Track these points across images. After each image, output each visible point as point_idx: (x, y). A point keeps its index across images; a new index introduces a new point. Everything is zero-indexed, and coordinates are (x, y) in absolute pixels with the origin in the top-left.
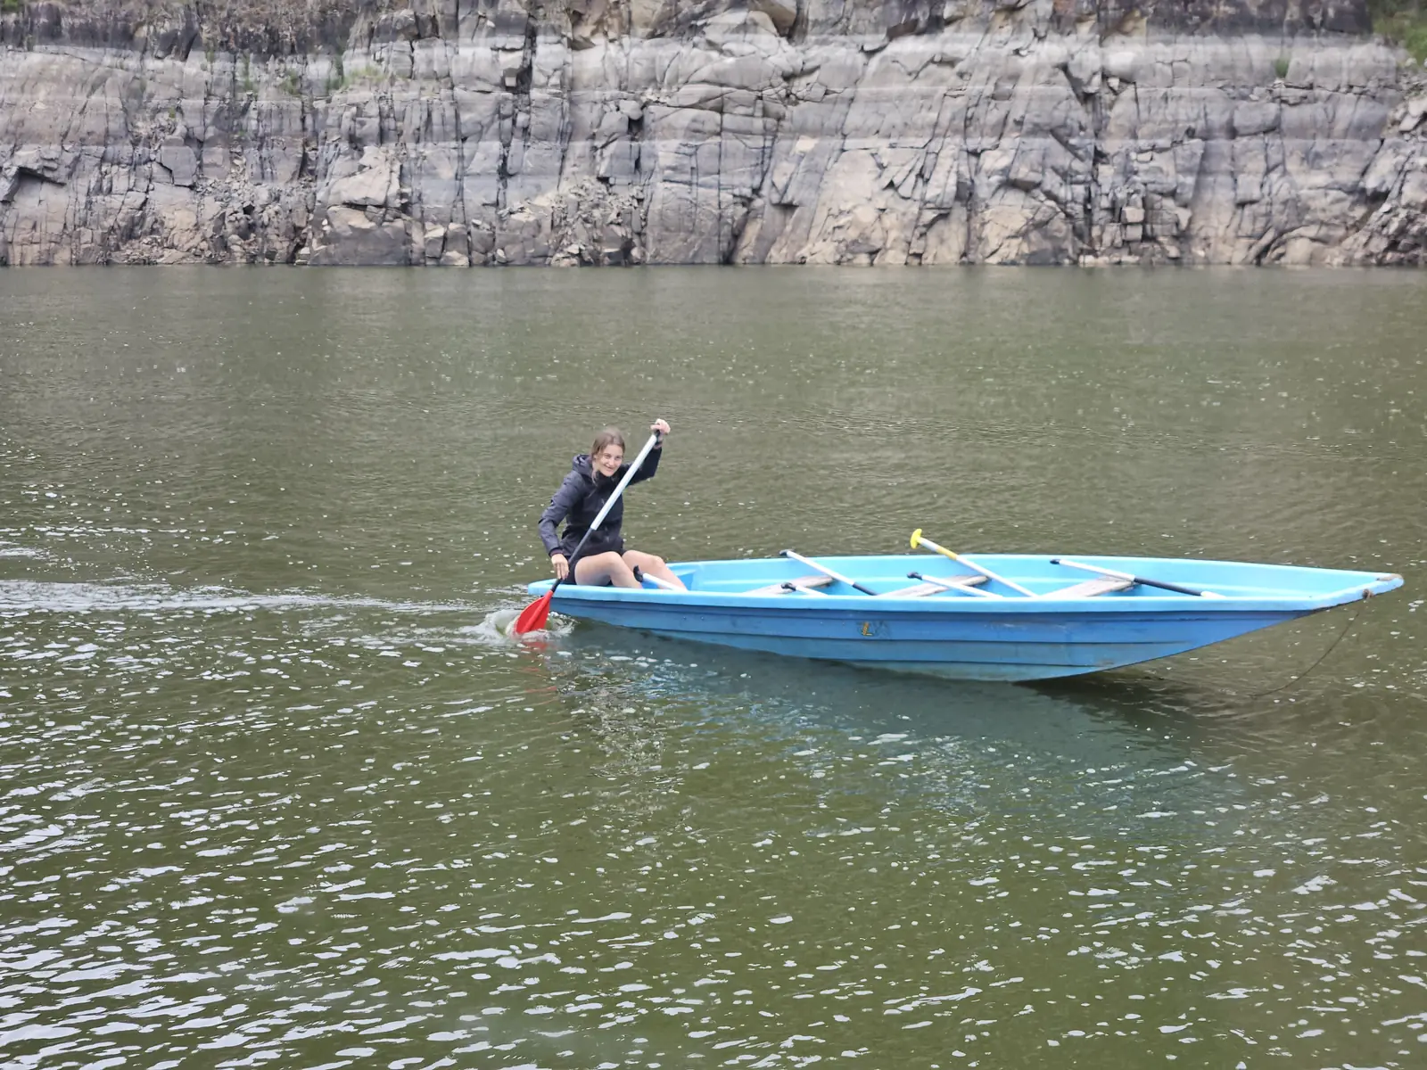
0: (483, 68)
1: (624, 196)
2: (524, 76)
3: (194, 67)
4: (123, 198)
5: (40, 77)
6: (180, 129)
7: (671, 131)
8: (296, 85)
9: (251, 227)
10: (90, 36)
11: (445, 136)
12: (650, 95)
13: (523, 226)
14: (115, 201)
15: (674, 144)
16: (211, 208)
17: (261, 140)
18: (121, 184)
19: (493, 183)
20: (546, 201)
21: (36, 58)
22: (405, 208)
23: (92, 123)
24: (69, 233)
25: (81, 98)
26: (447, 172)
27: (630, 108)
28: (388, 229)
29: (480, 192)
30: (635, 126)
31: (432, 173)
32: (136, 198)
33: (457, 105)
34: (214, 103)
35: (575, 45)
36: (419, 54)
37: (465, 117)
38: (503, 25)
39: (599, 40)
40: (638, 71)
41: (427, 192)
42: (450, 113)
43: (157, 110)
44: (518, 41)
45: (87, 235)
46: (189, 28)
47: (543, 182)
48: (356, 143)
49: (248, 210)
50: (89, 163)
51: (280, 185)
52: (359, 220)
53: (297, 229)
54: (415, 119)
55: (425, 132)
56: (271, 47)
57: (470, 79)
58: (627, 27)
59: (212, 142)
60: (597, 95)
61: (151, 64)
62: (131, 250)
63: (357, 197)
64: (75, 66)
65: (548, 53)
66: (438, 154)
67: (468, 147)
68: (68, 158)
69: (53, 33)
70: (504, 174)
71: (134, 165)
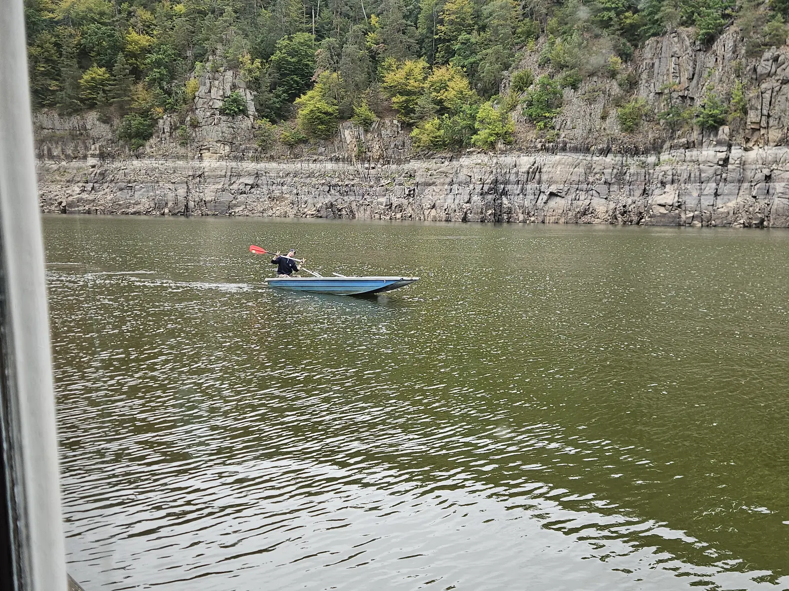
0: (711, 158)
1: (762, 202)
2: (726, 161)
8: (643, 165)
9: (625, 212)
10: (576, 150)
11: (695, 182)
14: (580, 203)
15: (783, 184)
19: (712, 197)
20: (732, 204)
22: (679, 206)
25: (572, 170)
26: (695, 194)
27: (766, 172)
29: (706, 201)
30: (768, 178)
32: (587, 202)
33: (700, 171)
35: (746, 150)
36: (688, 154)
37: (703, 175)
39: (756, 147)
41: (688, 201)
44: (725, 149)
48: (663, 184)
49: (624, 206)
50: (572, 190)
51: (635, 198)
53: (641, 213)
56: (636, 152)
57: (705, 162)
60: (754, 167)
62: (584, 219)
63: (662, 202)
64: (570, 159)
65: (736, 152)
66: (693, 189)
70: (716, 195)
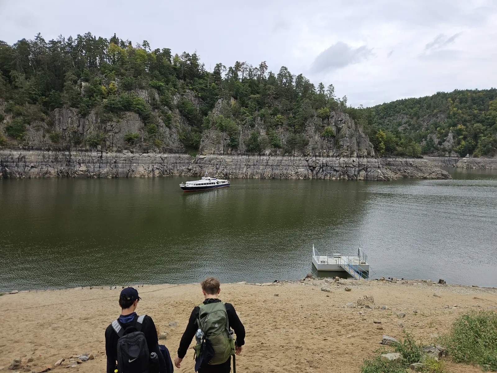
3: (50, 153)
4: (45, 169)
5: (32, 155)
6: (50, 160)
7: (120, 163)
12: (116, 159)
13: (103, 173)
16: (56, 170)
17: (61, 162)
18: (44, 167)
21: (31, 152)
23: (39, 160)
24: (38, 174)
28: (85, 173)
31: (90, 167)
34: (54, 157)
38: (98, 151)
40: (114, 156)
42: (92, 161)
43: (46, 158)
45: (41, 174)
46: (49, 148)
47: (105, 168)
52: (82, 173)
54: (87, 161)
55: (89, 162)
58: (113, 151)
59: (54, 162)
61: (45, 152)
67: (95, 164)
68: (37, 165)
69: (32, 149)
71: (45, 165)
